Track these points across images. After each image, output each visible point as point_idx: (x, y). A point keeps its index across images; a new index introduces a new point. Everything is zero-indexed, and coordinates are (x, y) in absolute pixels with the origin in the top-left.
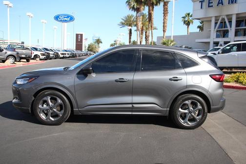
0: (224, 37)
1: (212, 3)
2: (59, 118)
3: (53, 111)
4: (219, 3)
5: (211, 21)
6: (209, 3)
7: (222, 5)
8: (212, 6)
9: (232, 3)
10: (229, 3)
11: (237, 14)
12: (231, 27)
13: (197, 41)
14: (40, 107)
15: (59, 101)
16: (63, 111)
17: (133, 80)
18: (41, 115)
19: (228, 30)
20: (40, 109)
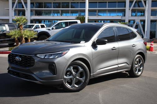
0: (19, 15)
2: (82, 83)
3: (76, 78)
12: (27, 8)
14: (65, 77)
15: (81, 69)
16: (84, 78)
17: (119, 48)
18: (67, 84)
19: (25, 10)
20: (65, 79)
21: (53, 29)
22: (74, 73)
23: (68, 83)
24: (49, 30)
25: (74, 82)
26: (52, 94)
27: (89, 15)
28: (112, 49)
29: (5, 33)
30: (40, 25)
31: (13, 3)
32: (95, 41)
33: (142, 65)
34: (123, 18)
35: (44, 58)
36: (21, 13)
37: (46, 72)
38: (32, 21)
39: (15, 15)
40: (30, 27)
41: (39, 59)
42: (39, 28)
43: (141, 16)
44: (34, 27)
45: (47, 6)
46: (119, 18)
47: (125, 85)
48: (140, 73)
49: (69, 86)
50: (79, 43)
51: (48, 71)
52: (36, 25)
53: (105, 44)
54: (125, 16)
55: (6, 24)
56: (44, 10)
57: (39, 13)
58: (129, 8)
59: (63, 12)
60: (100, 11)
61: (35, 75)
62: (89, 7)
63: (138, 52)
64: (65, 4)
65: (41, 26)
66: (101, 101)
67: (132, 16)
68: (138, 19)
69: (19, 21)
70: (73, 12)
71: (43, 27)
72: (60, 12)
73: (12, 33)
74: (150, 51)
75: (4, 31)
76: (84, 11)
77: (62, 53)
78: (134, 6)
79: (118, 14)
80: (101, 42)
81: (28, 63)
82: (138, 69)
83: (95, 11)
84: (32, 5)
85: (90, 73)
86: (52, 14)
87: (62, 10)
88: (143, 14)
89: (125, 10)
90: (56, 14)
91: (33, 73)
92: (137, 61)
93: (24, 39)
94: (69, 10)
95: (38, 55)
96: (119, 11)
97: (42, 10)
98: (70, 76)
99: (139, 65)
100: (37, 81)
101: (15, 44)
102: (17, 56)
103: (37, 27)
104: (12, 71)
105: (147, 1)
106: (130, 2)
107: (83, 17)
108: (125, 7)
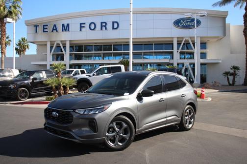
0: (57, 60)
1: (47, 28)
2: (127, 141)
3: (120, 135)
4: (53, 30)
5: (46, 45)
6: (44, 28)
7: (57, 31)
8: (47, 31)
9: (66, 31)
10: (63, 31)
11: (70, 41)
12: (66, 52)
13: (33, 63)
14: (107, 134)
15: (125, 125)
16: (129, 134)
17: (167, 99)
18: (109, 142)
19: (63, 54)
20: (107, 136)
21: (93, 75)
22: (117, 129)
23: (111, 141)
24: (90, 76)
25: (117, 139)
26: (93, 154)
27: (134, 58)
28: (160, 101)
29: (42, 81)
30: (79, 70)
31: (51, 47)
32: (140, 92)
33: (193, 117)
34: (171, 61)
35: (84, 114)
36: (60, 57)
37: (86, 130)
38: (71, 66)
39: (53, 60)
40: (69, 72)
41: (78, 114)
42: (79, 74)
43: (190, 58)
44: (73, 73)
45: (88, 49)
46: (167, 61)
47: (174, 141)
48: (190, 126)
49: (111, 144)
50: (123, 95)
51: (87, 129)
52: (75, 70)
53: (152, 96)
54: (173, 59)
55: (43, 71)
56: (85, 54)
57: (78, 57)
58: (176, 50)
59: (105, 55)
60: (145, 54)
61: (73, 132)
62: (134, 49)
63: (188, 102)
64: (107, 47)
65: (81, 71)
66: (148, 161)
67: (180, 58)
68: (187, 62)
69: (57, 68)
70: (116, 55)
71: (83, 72)
72: (102, 55)
73: (50, 81)
74: (201, 98)
75: (41, 79)
76: (128, 54)
77: (103, 108)
78: (183, 49)
79: (165, 56)
80: (146, 93)
81: (67, 120)
82: (188, 121)
83: (140, 53)
84: (72, 48)
85: (135, 129)
86: (92, 58)
87: (104, 54)
88: (192, 56)
89: (173, 52)
90: (97, 58)
91: (72, 131)
92: (187, 113)
93: (62, 87)
94: (112, 53)
95: (77, 111)
96: (167, 53)
97: (82, 54)
98: (112, 133)
99: (190, 116)
100: (76, 139)
101: (53, 92)
102: (53, 111)
103: (76, 74)
104: (49, 128)
105: (196, 44)
106: (178, 44)
107: (127, 60)
108: (173, 49)
